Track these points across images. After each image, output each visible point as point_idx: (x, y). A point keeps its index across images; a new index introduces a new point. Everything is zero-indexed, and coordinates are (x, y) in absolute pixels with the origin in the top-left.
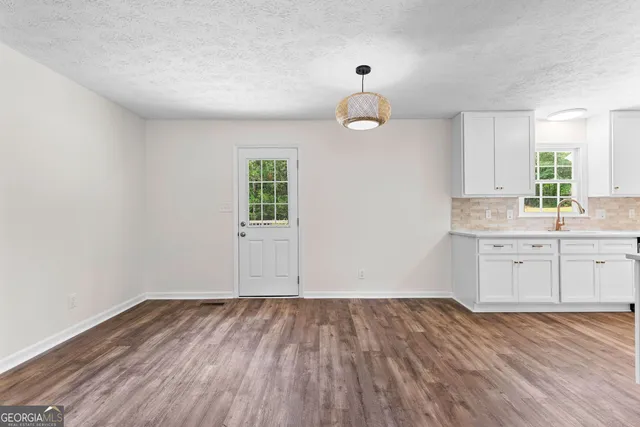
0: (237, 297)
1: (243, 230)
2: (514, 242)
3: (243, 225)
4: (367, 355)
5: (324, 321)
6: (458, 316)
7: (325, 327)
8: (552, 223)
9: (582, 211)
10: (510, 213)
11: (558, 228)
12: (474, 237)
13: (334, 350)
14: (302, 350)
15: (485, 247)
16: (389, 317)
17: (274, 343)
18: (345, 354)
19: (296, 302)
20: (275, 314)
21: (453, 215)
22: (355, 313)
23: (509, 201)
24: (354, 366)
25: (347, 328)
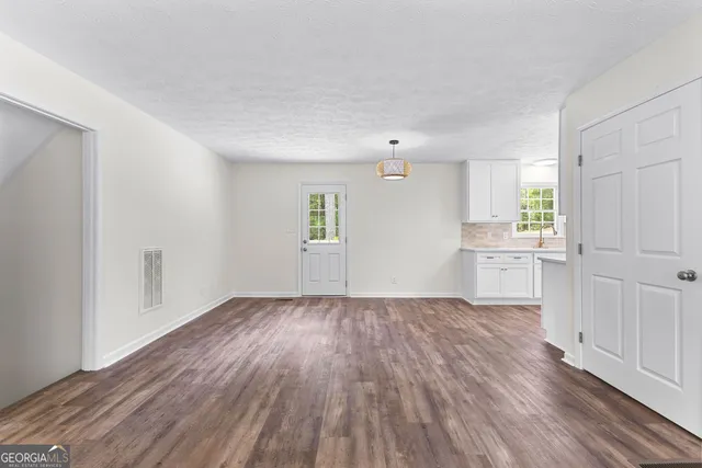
0: (300, 296)
1: (305, 246)
2: (501, 255)
3: (305, 242)
4: (396, 323)
5: (367, 308)
6: (460, 307)
7: (368, 312)
8: (536, 243)
9: (555, 233)
10: (506, 234)
11: (540, 246)
12: (473, 251)
13: (375, 322)
14: (354, 320)
15: (480, 258)
16: (412, 307)
17: (336, 318)
18: (382, 322)
19: (345, 300)
20: (332, 305)
21: (462, 236)
22: (389, 305)
23: (505, 226)
24: (387, 327)
25: (382, 311)
